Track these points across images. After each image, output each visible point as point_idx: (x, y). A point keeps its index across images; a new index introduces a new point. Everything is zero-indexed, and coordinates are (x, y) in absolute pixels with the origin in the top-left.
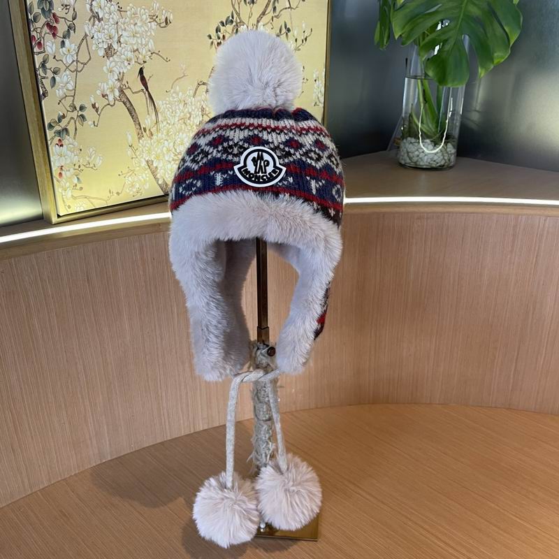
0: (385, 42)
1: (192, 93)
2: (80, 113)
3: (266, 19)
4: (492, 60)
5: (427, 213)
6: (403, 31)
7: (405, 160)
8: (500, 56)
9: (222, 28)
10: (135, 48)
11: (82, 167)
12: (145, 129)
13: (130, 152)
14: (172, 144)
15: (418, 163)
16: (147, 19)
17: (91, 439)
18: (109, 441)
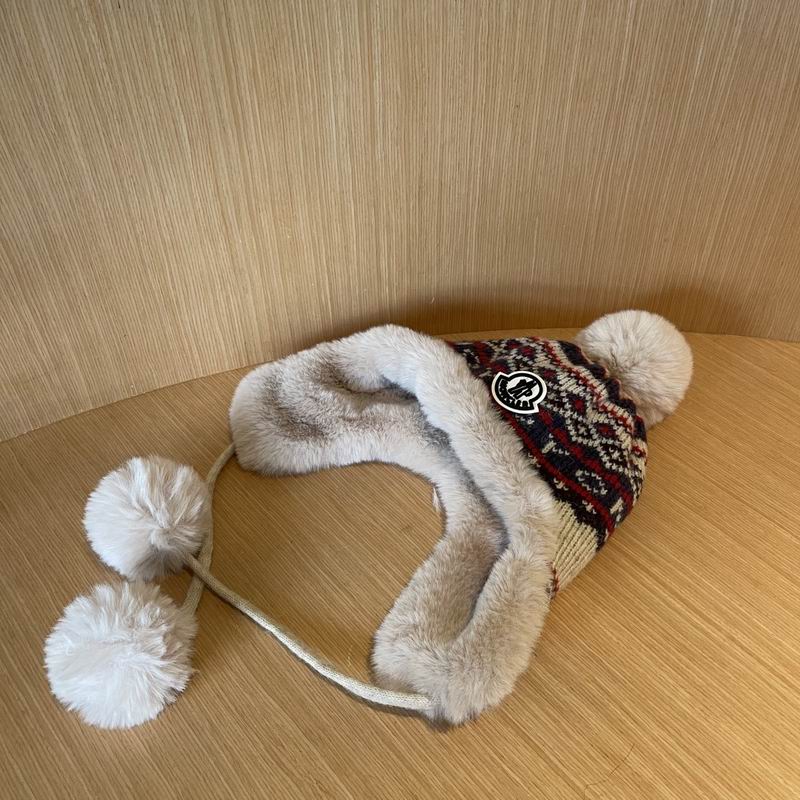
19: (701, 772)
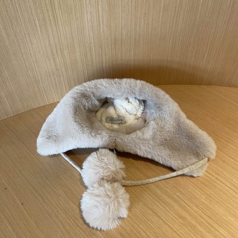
19: (210, 221)
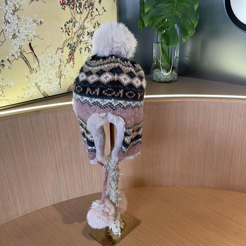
0: (141, 28)
1: (55, 53)
2: (2, 63)
3: (88, 20)
4: (188, 34)
5: (160, 102)
6: (149, 23)
7: (155, 79)
8: (191, 33)
9: (68, 25)
10: (27, 35)
11: (4, 87)
12: (33, 69)
13: (27, 79)
14: (46, 75)
15: (160, 80)
16: (31, 22)
17: (12, 207)
18: (21, 207)
